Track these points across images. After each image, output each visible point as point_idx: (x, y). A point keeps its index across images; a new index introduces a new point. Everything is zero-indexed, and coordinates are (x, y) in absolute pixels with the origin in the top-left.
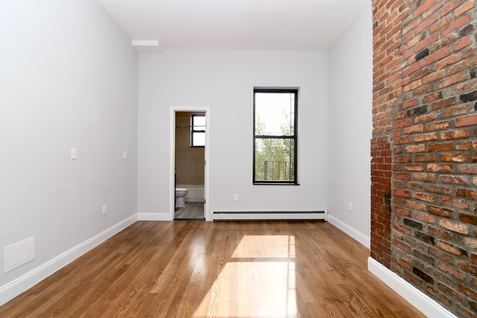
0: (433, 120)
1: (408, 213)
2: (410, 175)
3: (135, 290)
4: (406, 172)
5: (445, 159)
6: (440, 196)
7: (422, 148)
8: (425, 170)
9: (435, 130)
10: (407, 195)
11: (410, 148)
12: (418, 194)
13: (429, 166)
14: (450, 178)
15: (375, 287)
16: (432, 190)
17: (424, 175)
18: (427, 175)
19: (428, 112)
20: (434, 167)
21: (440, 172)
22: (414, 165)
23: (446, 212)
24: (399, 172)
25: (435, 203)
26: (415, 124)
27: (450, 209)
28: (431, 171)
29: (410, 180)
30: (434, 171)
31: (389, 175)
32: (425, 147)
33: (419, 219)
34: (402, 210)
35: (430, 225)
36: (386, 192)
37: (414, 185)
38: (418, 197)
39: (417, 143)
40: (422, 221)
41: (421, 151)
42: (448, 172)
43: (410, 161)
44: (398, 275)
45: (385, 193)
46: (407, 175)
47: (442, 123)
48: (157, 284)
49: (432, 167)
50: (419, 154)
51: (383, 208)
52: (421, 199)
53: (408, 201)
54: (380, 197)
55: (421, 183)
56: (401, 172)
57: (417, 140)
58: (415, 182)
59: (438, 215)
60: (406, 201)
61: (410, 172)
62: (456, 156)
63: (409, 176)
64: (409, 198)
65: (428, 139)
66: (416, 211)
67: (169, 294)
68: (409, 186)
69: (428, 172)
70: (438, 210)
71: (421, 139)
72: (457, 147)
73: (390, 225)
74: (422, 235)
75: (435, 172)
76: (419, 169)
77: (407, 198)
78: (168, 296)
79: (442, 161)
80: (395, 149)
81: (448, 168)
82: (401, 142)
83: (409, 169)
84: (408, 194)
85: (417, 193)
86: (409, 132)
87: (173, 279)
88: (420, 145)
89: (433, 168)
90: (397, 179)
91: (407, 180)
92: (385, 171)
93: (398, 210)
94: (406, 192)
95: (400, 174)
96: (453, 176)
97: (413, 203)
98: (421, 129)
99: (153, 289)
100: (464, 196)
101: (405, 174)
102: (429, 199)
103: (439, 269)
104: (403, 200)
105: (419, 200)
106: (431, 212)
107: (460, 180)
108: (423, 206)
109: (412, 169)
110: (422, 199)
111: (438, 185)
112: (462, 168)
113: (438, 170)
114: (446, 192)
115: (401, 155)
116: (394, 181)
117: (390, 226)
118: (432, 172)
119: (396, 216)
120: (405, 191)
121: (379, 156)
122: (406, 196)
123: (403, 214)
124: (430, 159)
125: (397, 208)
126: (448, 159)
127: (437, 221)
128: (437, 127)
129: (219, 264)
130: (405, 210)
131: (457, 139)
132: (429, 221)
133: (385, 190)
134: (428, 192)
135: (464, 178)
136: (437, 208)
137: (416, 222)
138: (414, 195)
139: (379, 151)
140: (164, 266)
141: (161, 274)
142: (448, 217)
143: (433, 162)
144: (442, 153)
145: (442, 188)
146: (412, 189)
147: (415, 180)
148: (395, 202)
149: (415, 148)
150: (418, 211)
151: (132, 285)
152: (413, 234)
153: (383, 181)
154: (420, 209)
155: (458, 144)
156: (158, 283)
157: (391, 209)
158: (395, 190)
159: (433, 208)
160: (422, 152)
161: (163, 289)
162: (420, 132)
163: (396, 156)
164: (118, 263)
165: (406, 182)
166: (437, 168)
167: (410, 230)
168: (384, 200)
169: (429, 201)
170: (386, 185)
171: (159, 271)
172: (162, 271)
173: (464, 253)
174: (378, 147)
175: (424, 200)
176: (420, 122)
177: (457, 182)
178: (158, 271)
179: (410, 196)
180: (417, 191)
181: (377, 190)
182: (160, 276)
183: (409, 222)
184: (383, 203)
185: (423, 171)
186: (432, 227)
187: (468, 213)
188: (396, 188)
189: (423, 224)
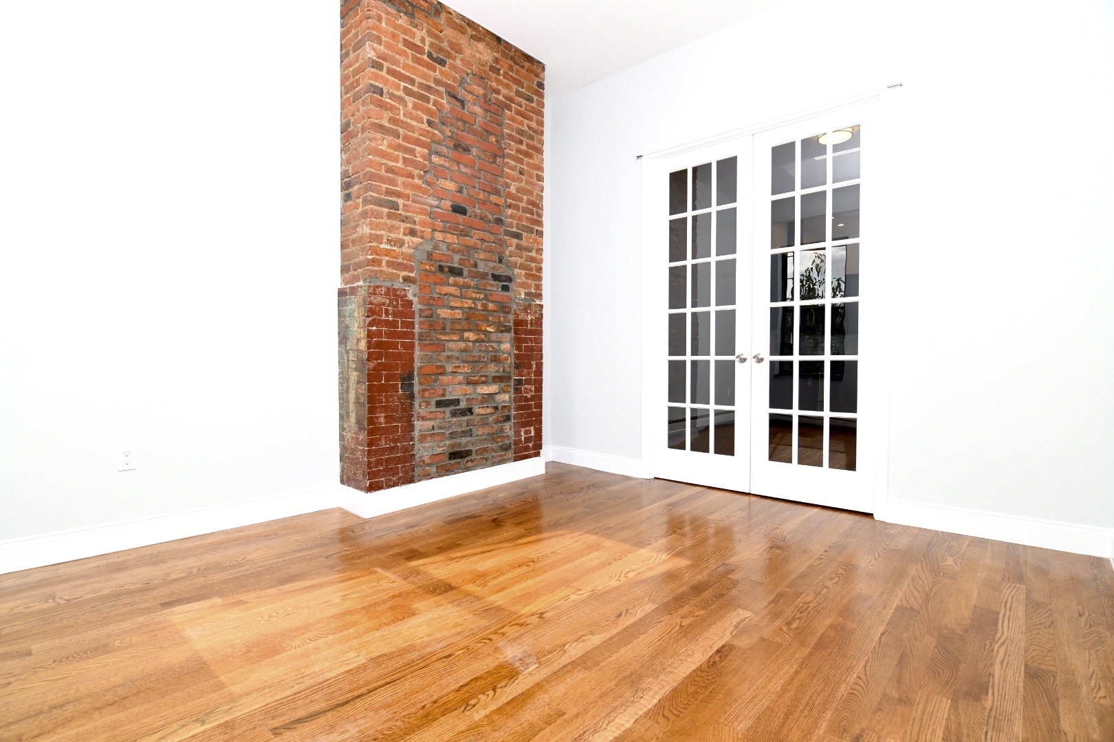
0: (469, 287)
1: (441, 392)
2: (444, 346)
3: (790, 629)
4: (439, 342)
5: (481, 328)
6: (478, 364)
7: (458, 314)
8: (462, 339)
9: (471, 299)
11: (444, 313)
12: (455, 367)
13: (466, 335)
14: (486, 346)
16: (470, 360)
17: (462, 345)
19: (464, 276)
20: (471, 335)
21: (476, 341)
22: (448, 334)
23: (483, 379)
24: (427, 342)
25: (472, 372)
26: (449, 285)
27: (486, 374)
28: (468, 340)
29: (444, 352)
31: (412, 346)
32: (463, 314)
33: (456, 394)
34: (433, 391)
35: (467, 396)
36: (405, 373)
37: (449, 357)
38: (456, 370)
39: (452, 308)
40: (459, 395)
41: (457, 318)
42: (483, 341)
43: (444, 329)
45: (403, 375)
46: (440, 346)
47: (478, 293)
48: (736, 627)
50: (454, 321)
51: (398, 399)
52: (459, 371)
53: (441, 377)
54: (391, 383)
55: (457, 354)
56: (431, 342)
57: (452, 304)
58: (450, 353)
59: (476, 383)
60: (438, 379)
61: (444, 342)
62: (489, 326)
63: (442, 347)
64: (443, 374)
65: (466, 305)
66: (452, 386)
67: (714, 599)
68: (442, 359)
69: (465, 341)
70: (476, 378)
71: (458, 305)
72: (491, 319)
73: (412, 419)
74: (459, 410)
75: (471, 341)
76: (455, 338)
77: (441, 373)
79: (477, 330)
80: (421, 311)
82: (431, 302)
83: (443, 338)
84: (442, 368)
86: (443, 292)
87: (690, 625)
88: (457, 311)
90: (425, 352)
91: (440, 352)
92: (402, 340)
93: (427, 394)
94: (438, 367)
95: (430, 344)
96: (488, 345)
97: (448, 378)
98: (458, 293)
99: (747, 620)
100: (495, 361)
101: (436, 344)
102: (468, 369)
103: (477, 436)
104: (434, 378)
105: (456, 372)
106: (468, 383)
107: (493, 348)
108: (460, 378)
109: (447, 338)
110: (460, 371)
111: (475, 354)
112: (493, 337)
113: (474, 339)
114: (482, 359)
115: (431, 319)
116: (420, 355)
117: (412, 421)
118: (469, 341)
119: (424, 401)
120: (437, 365)
121: (390, 316)
122: (439, 372)
123: (435, 396)
124: (466, 328)
125: (424, 390)
126: (483, 329)
127: (475, 389)
128: (474, 295)
130: (438, 390)
131: (491, 311)
132: (467, 393)
133: (401, 371)
134: (466, 362)
135: (495, 345)
136: (475, 376)
137: (452, 399)
138: (449, 369)
140: (700, 674)
141: (718, 651)
142: (484, 383)
143: (470, 330)
144: (479, 322)
145: (479, 356)
146: (448, 362)
147: (451, 351)
148: (421, 384)
149: (451, 314)
150: (455, 386)
151: (802, 644)
152: (448, 414)
153: (399, 356)
154: (457, 383)
155: (491, 316)
157: (414, 396)
158: (420, 368)
159: (472, 378)
160: (459, 319)
161: (722, 612)
162: (457, 297)
163: (422, 319)
165: (438, 355)
166: (474, 337)
167: (444, 412)
168: (400, 385)
169: (467, 371)
171: (720, 662)
172: (712, 660)
173: (496, 408)
175: (463, 371)
176: (455, 285)
177: (491, 349)
178: (723, 664)
179: (445, 371)
180: (453, 364)
181: (384, 372)
182: (723, 646)
183: (444, 403)
184: (398, 391)
185: (459, 341)
186: (470, 397)
187: (498, 374)
188: (422, 364)
189: (461, 398)
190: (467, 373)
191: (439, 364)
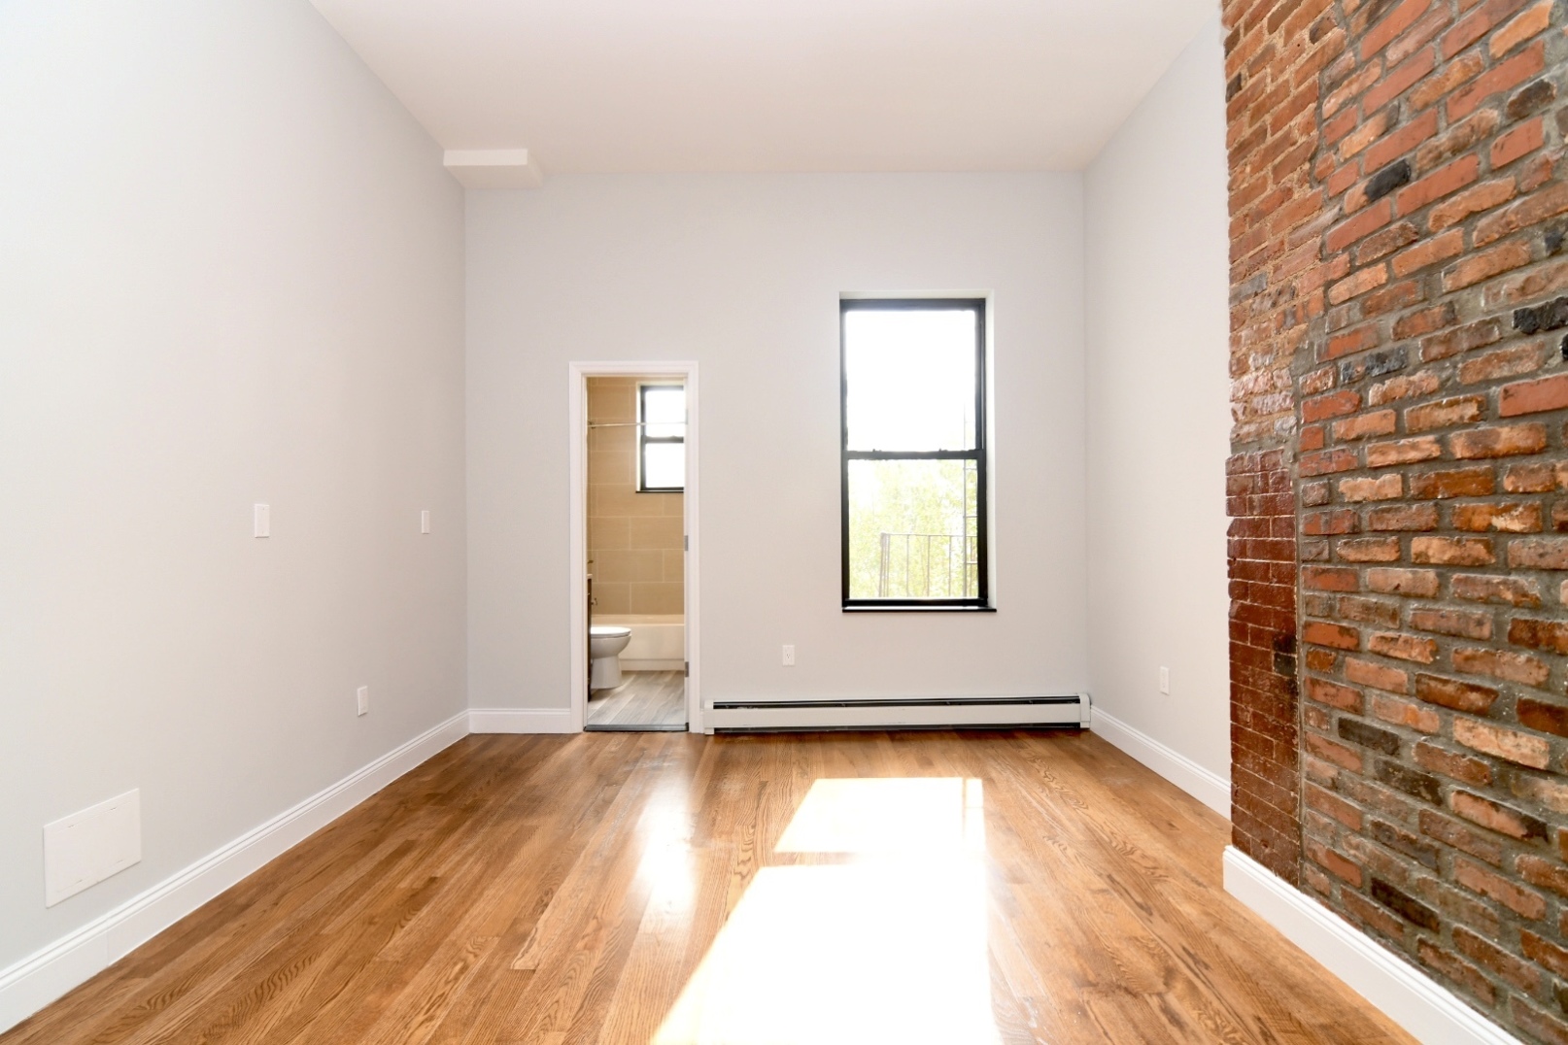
0: (1427, 394)
1: (1350, 700)
2: (1356, 576)
3: (464, 960)
4: (1344, 567)
5: (1470, 520)
6: (1455, 644)
7: (1391, 485)
8: (1403, 559)
9: (1432, 430)
10: (1347, 642)
11: (1354, 488)
12: (1382, 638)
13: (1418, 544)
14: (1487, 583)
15: (1246, 945)
16: (1429, 625)
17: (1402, 576)
18: (1410, 576)
19: (1411, 368)
20: (1434, 547)
21: (1452, 565)
22: (1368, 544)
24: (1320, 567)
25: (1437, 666)
26: (1368, 409)
27: (1487, 684)
28: (1424, 563)
29: (1358, 593)
30: (1432, 561)
31: (1290, 576)
32: (1404, 482)
33: (1389, 720)
34: (1333, 691)
35: (1424, 738)
36: (1280, 634)
37: (1368, 610)
38: (1385, 648)
39: (1376, 470)
40: (1396, 725)
41: (1389, 496)
42: (1480, 566)
43: (1355, 531)
44: (1323, 903)
45: (1275, 636)
46: (1345, 576)
47: (1456, 403)
48: (533, 940)
49: (1428, 548)
50: (1384, 505)
51: (1271, 685)
52: (1392, 653)
53: (1350, 660)
54: (1260, 648)
55: (1391, 602)
56: (1328, 566)
57: (1377, 460)
58: (1373, 599)
59: (1448, 705)
60: (1343, 662)
61: (1356, 567)
62: (1504, 510)
63: (1352, 580)
64: (1356, 650)
65: (1413, 455)
66: (1378, 692)
67: (572, 972)
68: (1353, 612)
69: (1414, 565)
70: (1450, 689)
71: (1393, 457)
72: (1508, 484)
73: (1295, 742)
74: (1399, 771)
75: (1435, 566)
76: (1388, 554)
77: (1348, 650)
78: (571, 978)
79: (1459, 528)
80: (1305, 491)
81: (1479, 550)
82: (1326, 467)
83: (1353, 555)
84: (1352, 636)
85: (1380, 633)
86: (1352, 435)
87: (587, 923)
88: (1387, 477)
89: (1430, 553)
90: (1314, 590)
91: (1347, 592)
92: (1275, 562)
93: (1319, 692)
94: (1344, 631)
95: (1325, 572)
96: (1496, 578)
97: (1366, 666)
98: (1389, 425)
99: (520, 955)
100: (1534, 644)
101: (1338, 572)
102: (1420, 654)
103: (1457, 883)
104: (1335, 659)
105: (1386, 656)
106: (1428, 698)
107: (1520, 592)
108: (1401, 675)
109: (1365, 558)
110: (1398, 654)
111: (1447, 609)
112: (1524, 550)
113: (1446, 557)
114: (1475, 632)
115: (1328, 509)
116: (1306, 597)
117: (1293, 745)
118: (1426, 565)
119: (1314, 709)
120: (1341, 627)
121: (1255, 513)
122: (1344, 645)
123: (1335, 703)
124: (1418, 522)
125: (1314, 683)
126: (1479, 521)
127: (1446, 724)
128: (1442, 416)
129: (735, 874)
130: (1343, 691)
131: (1507, 455)
132: (1421, 727)
133: (1274, 627)
134: (1417, 630)
135: (1532, 585)
137: (1379, 730)
138: (1370, 638)
139: (1255, 497)
140: (557, 882)
141: (546, 905)
142: (1481, 713)
143: (1430, 531)
144: (1461, 502)
145: (1462, 618)
146: (1366, 621)
147: (1372, 591)
148: (1309, 665)
149: (1371, 488)
150: (1384, 694)
151: (454, 943)
152: (1371, 770)
153: (1268, 595)
154: (1389, 687)
155: (1512, 471)
156: (538, 936)
157: (1295, 688)
158: (1307, 625)
159: (1433, 684)
160: (1394, 500)
161: (554, 955)
162: (1387, 436)
163: (1310, 512)
164: (405, 873)
165: (1342, 599)
166: (1444, 552)
167: (1361, 758)
168: (1273, 658)
169: (1419, 659)
170: (1278, 608)
171: (541, 898)
172: (550, 896)
173: (1536, 831)
174: (1251, 485)
175: (1404, 656)
176: (1385, 401)
177: (1509, 596)
178: (538, 896)
179: (1358, 645)
180: (1380, 629)
181: (1250, 625)
182: (542, 912)
183: (1356, 731)
184: (1270, 670)
185: (1398, 562)
186: (1431, 745)
187: (1546, 699)
188: (1311, 619)
189: (1404, 735)
190: (1419, 664)
191: (1344, 624)
